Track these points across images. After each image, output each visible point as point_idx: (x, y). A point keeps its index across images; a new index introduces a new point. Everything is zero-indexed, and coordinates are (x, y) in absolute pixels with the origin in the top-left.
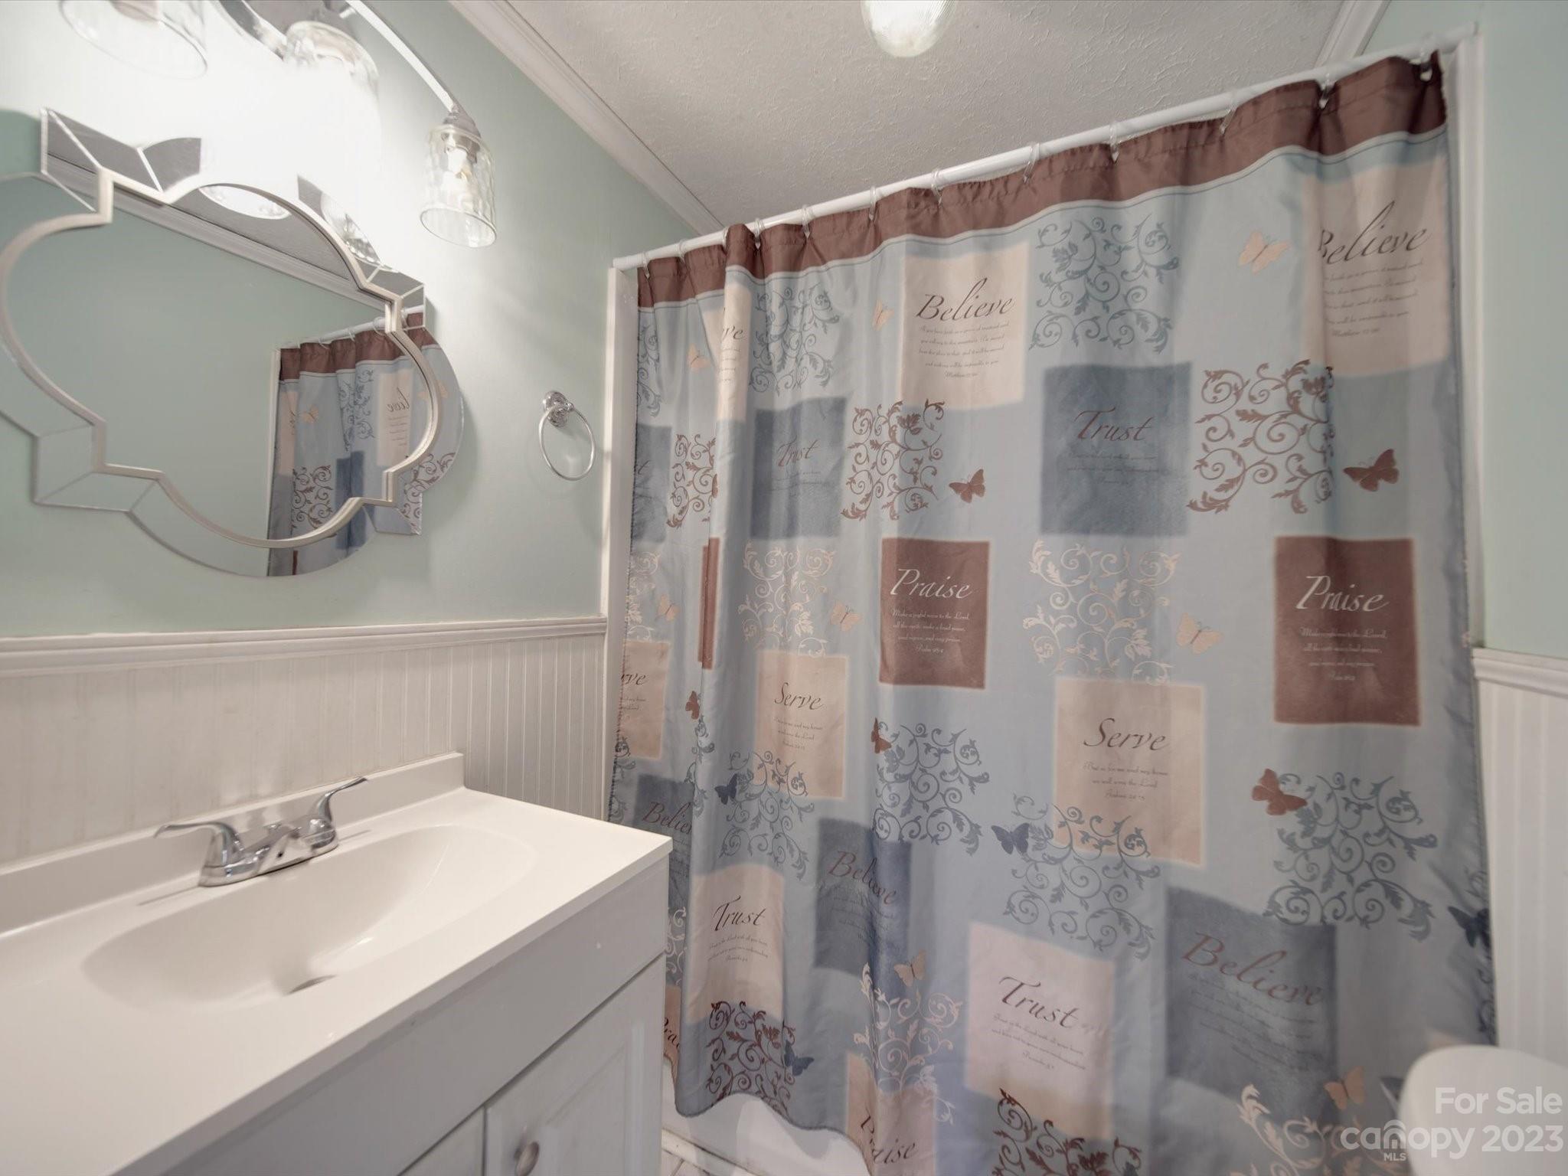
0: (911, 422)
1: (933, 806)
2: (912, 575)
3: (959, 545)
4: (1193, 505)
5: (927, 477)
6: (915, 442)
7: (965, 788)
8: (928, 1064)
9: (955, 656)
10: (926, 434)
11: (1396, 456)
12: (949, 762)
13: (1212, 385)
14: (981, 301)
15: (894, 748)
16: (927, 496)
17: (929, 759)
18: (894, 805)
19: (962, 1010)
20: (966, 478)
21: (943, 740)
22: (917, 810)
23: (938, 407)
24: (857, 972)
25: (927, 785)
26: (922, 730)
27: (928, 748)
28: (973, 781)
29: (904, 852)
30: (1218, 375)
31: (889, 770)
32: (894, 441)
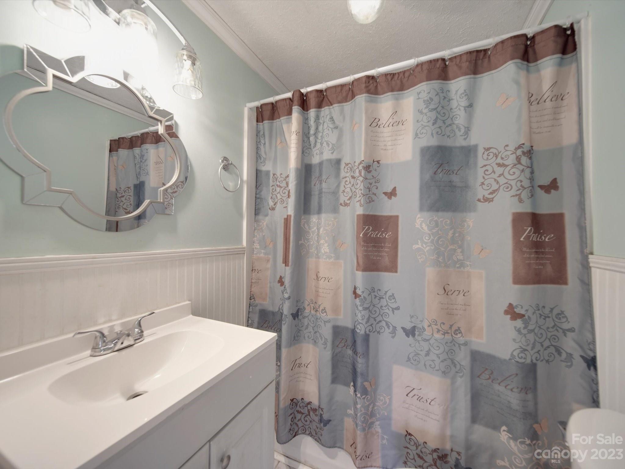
0: (368, 168)
1: (378, 319)
2: (369, 229)
3: (386, 217)
4: (479, 200)
5: (374, 190)
6: (369, 176)
7: (390, 313)
8: (377, 421)
9: (386, 261)
10: (374, 173)
11: (558, 180)
12: (384, 302)
13: (486, 153)
14: (394, 120)
15: (362, 297)
16: (374, 197)
17: (376, 301)
18: (363, 319)
19: (390, 399)
20: (389, 190)
21: (381, 293)
22: (372, 321)
23: (378, 162)
24: (348, 385)
25: (375, 311)
26: (373, 290)
27: (376, 297)
28: (393, 309)
29: (366, 338)
30: (488, 149)
31: (360, 306)
32: (361, 175)
